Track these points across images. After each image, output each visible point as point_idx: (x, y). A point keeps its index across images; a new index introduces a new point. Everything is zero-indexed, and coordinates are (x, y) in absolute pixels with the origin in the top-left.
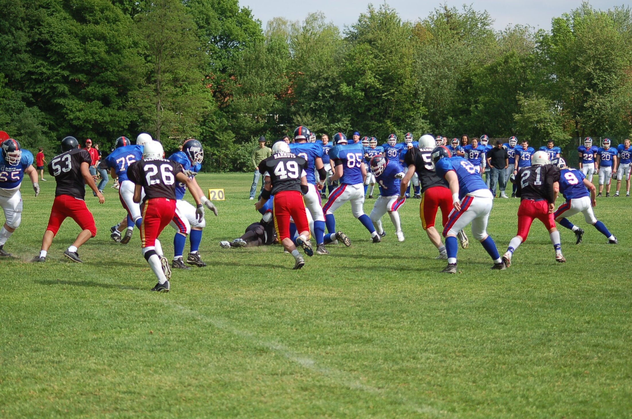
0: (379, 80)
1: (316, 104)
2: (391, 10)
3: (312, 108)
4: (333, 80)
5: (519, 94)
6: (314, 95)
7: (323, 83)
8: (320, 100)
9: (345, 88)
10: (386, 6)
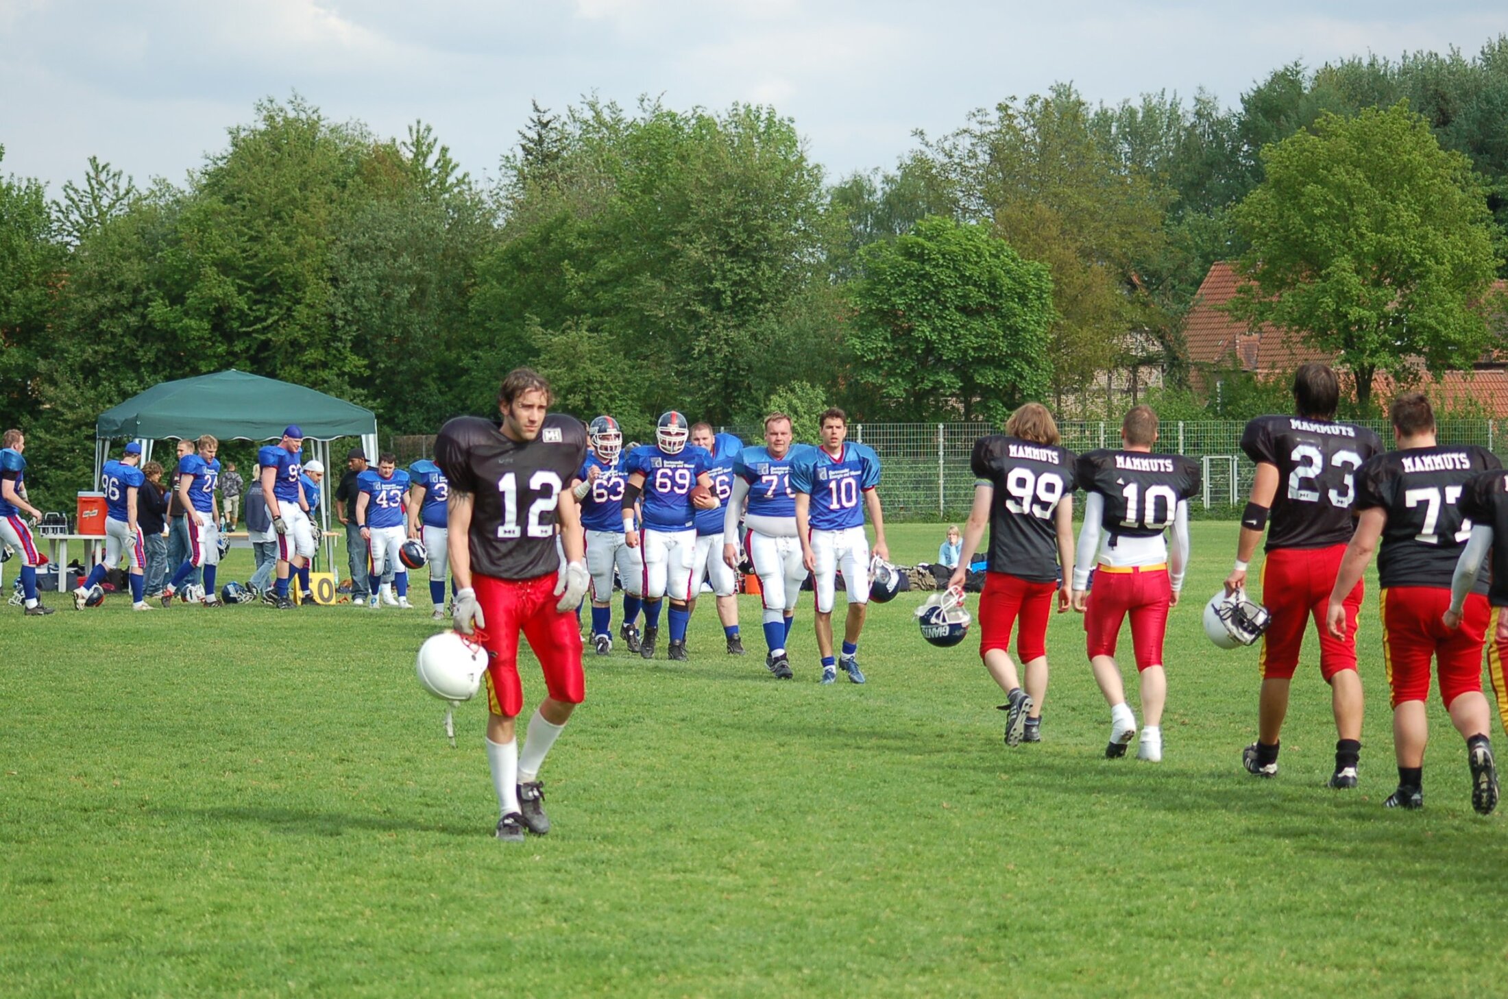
0: (241, 291)
1: (96, 352)
2: (310, 112)
3: (86, 361)
4: (137, 290)
5: (531, 319)
6: (90, 329)
7: (107, 300)
8: (107, 343)
9: (159, 310)
10: (299, 101)
